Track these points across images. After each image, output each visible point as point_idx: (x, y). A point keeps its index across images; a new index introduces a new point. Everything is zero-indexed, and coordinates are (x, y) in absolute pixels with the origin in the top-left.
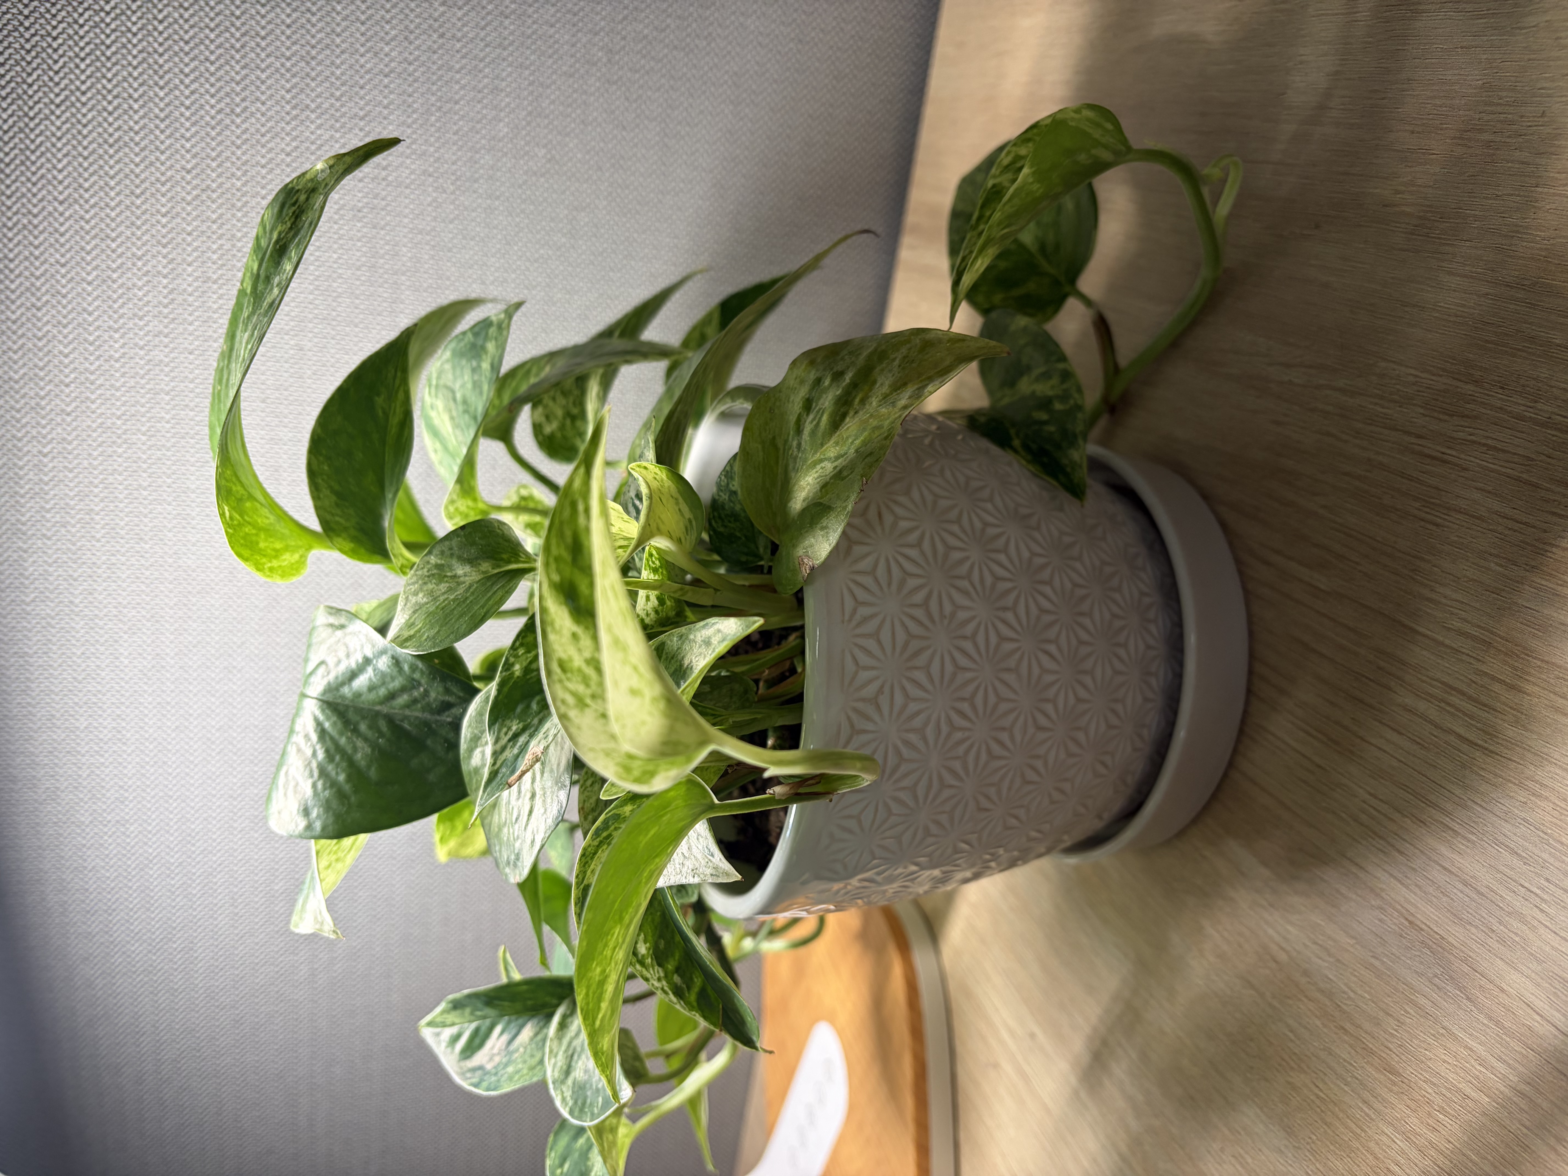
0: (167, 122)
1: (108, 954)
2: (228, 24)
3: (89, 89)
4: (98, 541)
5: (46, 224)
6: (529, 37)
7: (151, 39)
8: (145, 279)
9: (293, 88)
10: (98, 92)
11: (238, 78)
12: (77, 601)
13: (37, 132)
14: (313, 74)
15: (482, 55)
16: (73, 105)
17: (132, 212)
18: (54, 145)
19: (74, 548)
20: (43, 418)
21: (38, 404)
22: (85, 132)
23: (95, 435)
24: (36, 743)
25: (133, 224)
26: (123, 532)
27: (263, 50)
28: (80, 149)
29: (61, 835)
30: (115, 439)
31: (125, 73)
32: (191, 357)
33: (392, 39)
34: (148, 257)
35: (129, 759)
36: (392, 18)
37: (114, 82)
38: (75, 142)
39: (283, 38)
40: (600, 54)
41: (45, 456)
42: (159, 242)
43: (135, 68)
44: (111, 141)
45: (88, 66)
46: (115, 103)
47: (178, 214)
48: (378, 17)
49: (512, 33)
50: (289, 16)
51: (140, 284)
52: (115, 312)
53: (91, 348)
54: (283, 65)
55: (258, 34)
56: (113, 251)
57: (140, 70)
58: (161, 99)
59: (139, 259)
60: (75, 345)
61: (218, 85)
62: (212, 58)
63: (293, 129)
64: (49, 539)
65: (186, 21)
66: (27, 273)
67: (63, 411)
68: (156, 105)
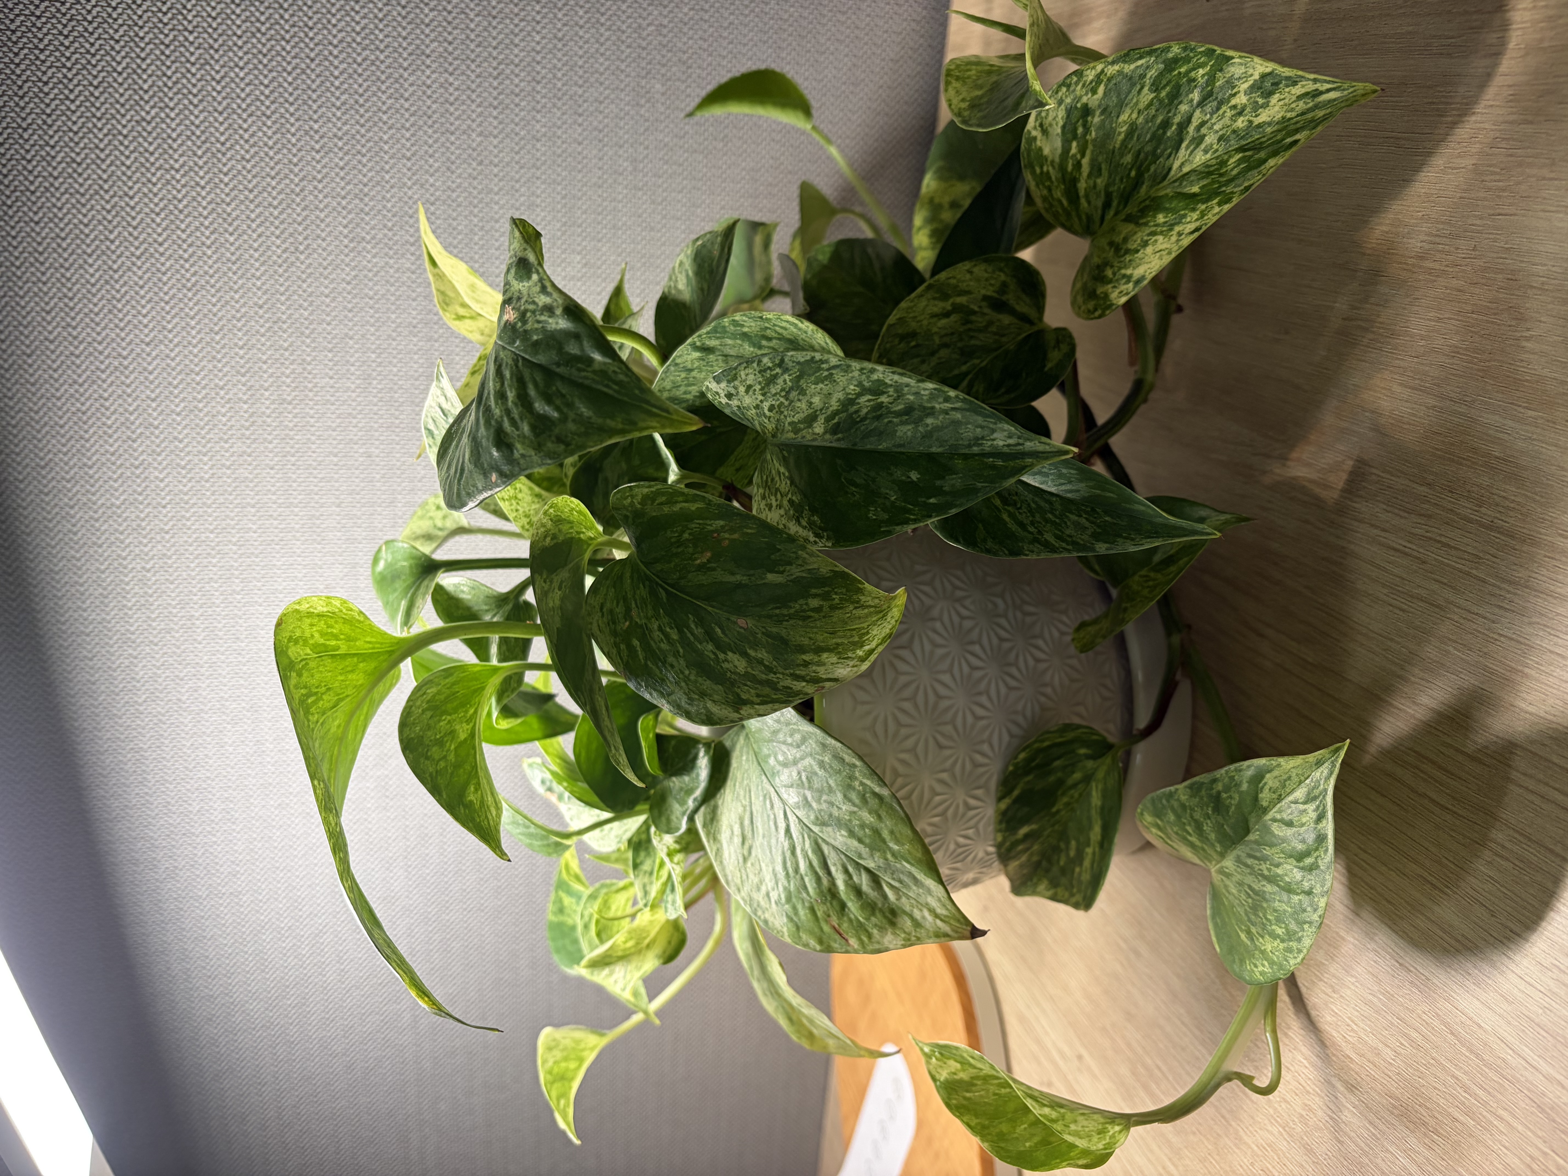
0: (238, 264)
1: (229, 1014)
2: (287, 171)
3: (165, 240)
4: (200, 643)
5: (135, 364)
6: (559, 156)
7: (218, 191)
8: (228, 406)
9: (349, 223)
10: (174, 242)
11: (299, 219)
12: (184, 698)
13: (121, 282)
14: (367, 209)
15: (517, 176)
16: (152, 255)
17: (213, 347)
18: (137, 293)
19: (178, 651)
20: (145, 537)
21: (139, 526)
22: (165, 279)
23: (191, 549)
24: (155, 829)
25: (214, 358)
26: (220, 634)
27: (320, 192)
28: (161, 294)
29: (181, 909)
30: (209, 551)
31: (197, 224)
32: (272, 472)
33: (436, 171)
34: (229, 387)
35: (239, 836)
36: (434, 152)
37: (188, 232)
38: (156, 289)
39: (338, 180)
40: (625, 164)
41: (148, 571)
42: (238, 372)
43: (206, 218)
44: (189, 285)
45: (163, 220)
46: (191, 250)
47: (253, 346)
48: (422, 152)
49: (544, 154)
50: (341, 159)
51: (224, 410)
52: (203, 438)
53: (184, 472)
54: (339, 204)
55: (314, 178)
56: (198, 384)
57: (210, 219)
58: (232, 244)
59: (222, 389)
60: (168, 470)
61: (282, 227)
62: (275, 203)
63: (352, 260)
64: (156, 645)
65: (249, 172)
66: (121, 410)
67: (162, 529)
68: (228, 249)
